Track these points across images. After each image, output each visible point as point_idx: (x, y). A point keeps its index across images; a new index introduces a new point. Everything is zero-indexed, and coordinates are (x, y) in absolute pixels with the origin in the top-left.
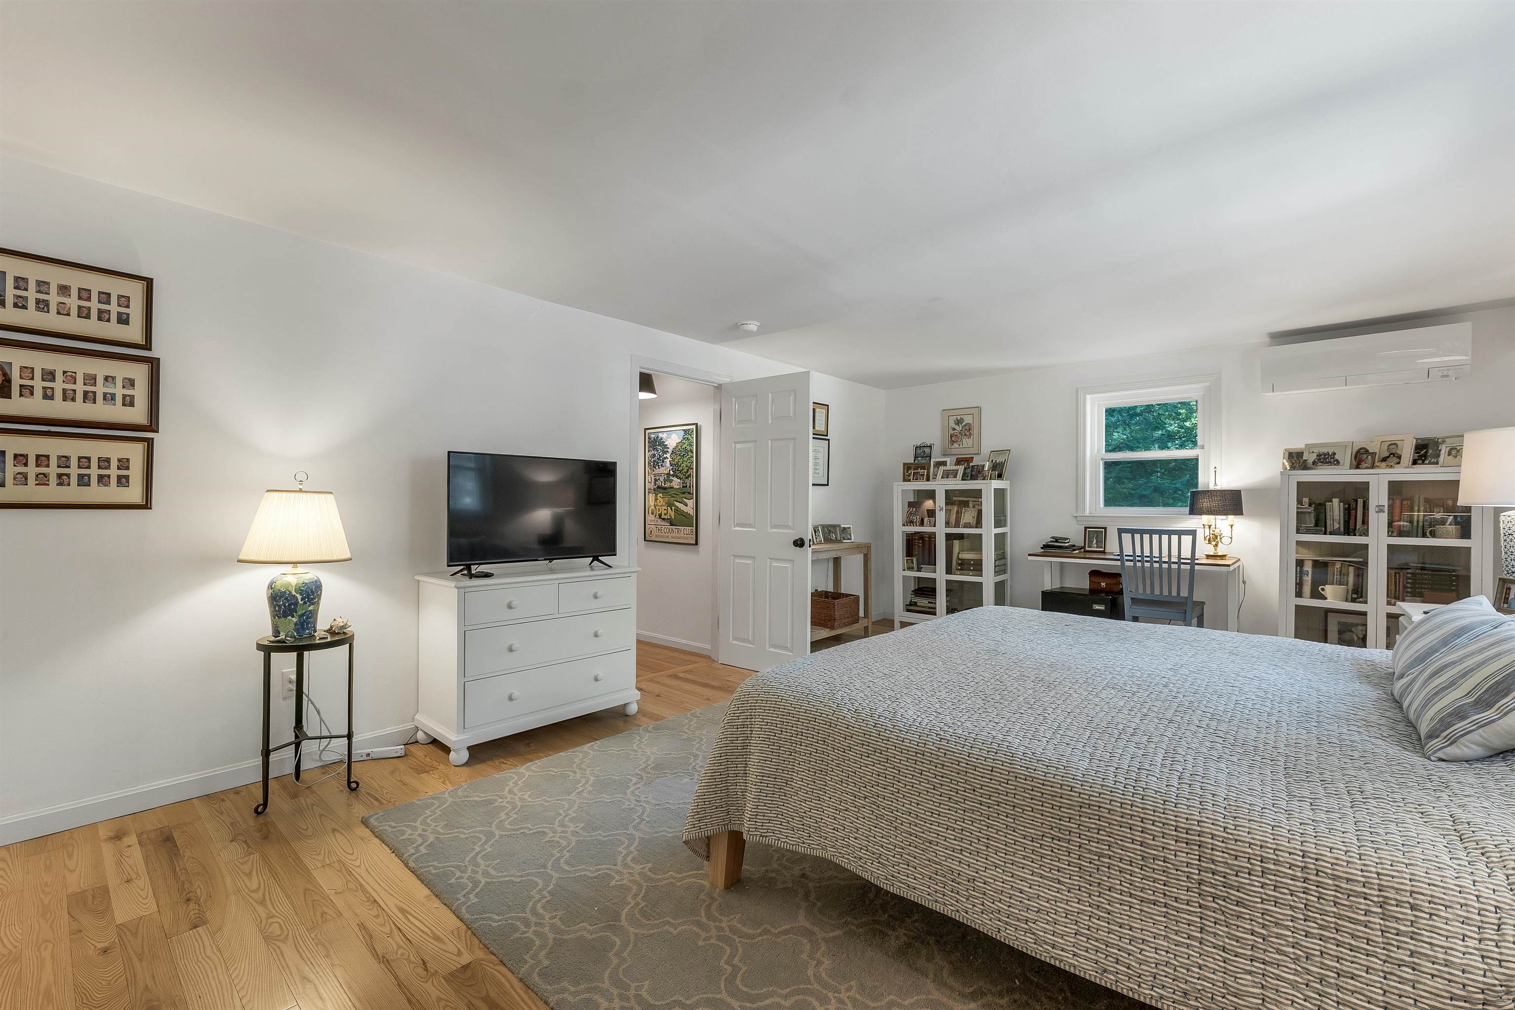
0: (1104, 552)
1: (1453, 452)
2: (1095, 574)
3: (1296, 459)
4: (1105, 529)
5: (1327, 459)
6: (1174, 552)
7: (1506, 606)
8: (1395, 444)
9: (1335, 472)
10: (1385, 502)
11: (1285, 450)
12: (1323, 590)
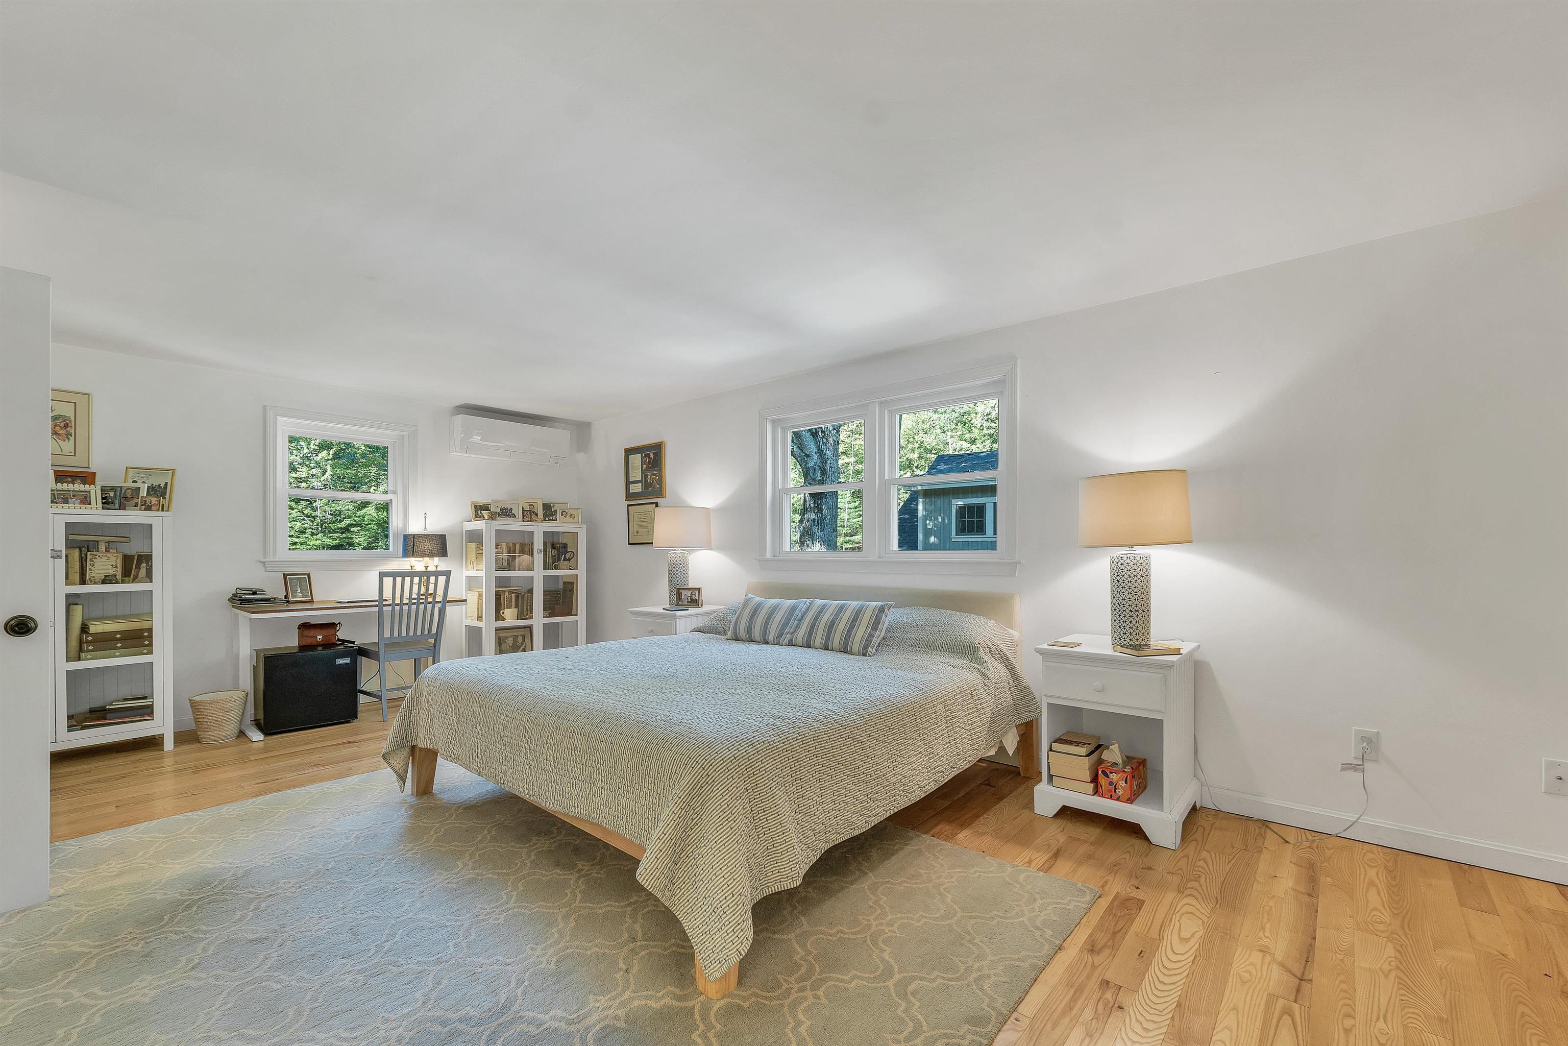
0: (312, 601)
1: (564, 513)
2: (305, 627)
3: (479, 510)
4: (309, 575)
5: (506, 513)
6: (406, 594)
7: (680, 602)
8: (532, 505)
9: (512, 523)
10: (542, 547)
11: (472, 502)
12: (503, 613)
